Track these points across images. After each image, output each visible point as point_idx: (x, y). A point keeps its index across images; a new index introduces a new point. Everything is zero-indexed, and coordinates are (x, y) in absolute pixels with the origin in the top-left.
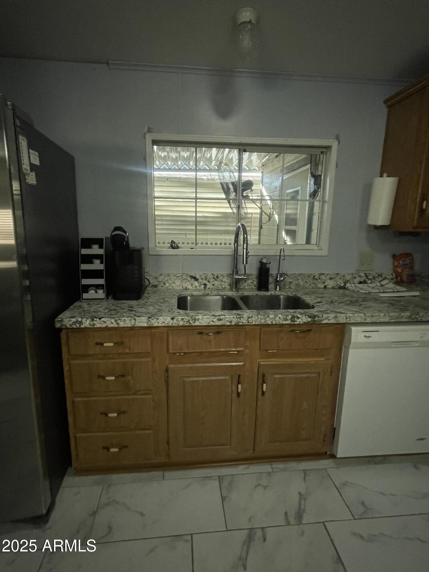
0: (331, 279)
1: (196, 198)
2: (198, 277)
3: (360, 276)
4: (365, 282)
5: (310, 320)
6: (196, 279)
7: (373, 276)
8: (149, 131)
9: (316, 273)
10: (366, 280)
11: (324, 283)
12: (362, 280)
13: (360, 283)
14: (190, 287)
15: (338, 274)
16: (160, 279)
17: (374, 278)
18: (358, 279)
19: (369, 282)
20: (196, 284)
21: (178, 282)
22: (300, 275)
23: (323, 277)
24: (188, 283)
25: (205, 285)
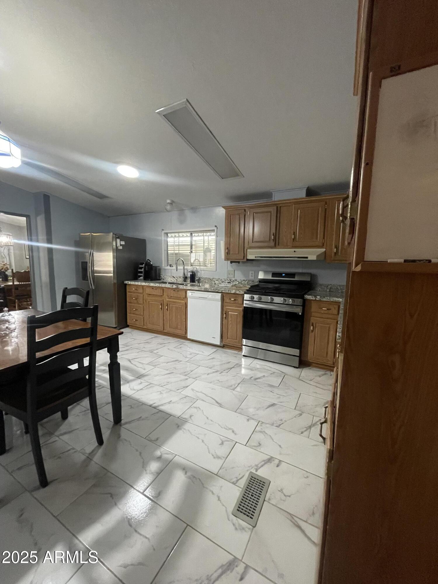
0: (217, 280)
1: (179, 250)
2: (175, 277)
3: (228, 280)
4: (230, 283)
5: (176, 287)
6: (174, 278)
7: (233, 280)
8: (163, 230)
9: (211, 278)
10: (231, 282)
11: (214, 282)
12: (229, 282)
13: (228, 283)
14: (173, 280)
15: (219, 279)
16: (165, 277)
17: (233, 281)
18: (227, 281)
19: (232, 282)
20: (174, 279)
21: (169, 278)
22: (206, 278)
23: (214, 279)
24: (172, 279)
25: (177, 280)
